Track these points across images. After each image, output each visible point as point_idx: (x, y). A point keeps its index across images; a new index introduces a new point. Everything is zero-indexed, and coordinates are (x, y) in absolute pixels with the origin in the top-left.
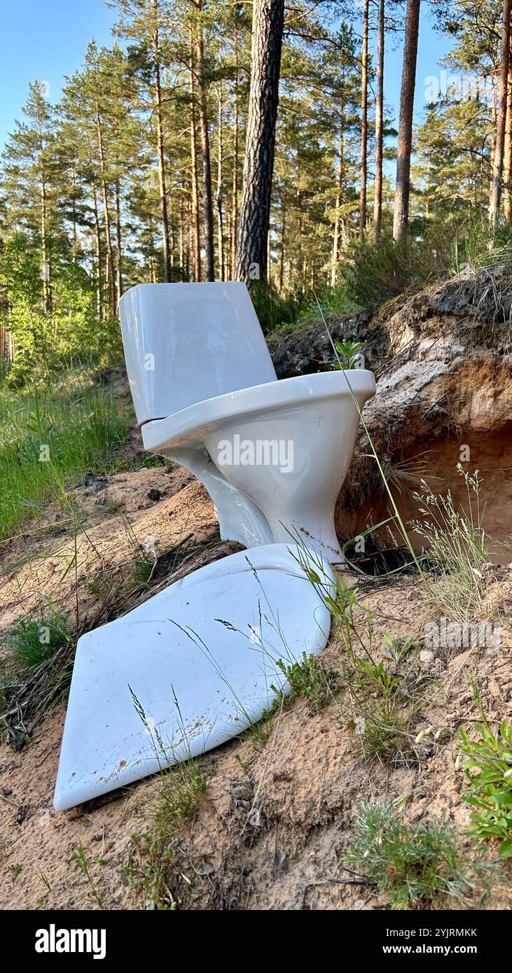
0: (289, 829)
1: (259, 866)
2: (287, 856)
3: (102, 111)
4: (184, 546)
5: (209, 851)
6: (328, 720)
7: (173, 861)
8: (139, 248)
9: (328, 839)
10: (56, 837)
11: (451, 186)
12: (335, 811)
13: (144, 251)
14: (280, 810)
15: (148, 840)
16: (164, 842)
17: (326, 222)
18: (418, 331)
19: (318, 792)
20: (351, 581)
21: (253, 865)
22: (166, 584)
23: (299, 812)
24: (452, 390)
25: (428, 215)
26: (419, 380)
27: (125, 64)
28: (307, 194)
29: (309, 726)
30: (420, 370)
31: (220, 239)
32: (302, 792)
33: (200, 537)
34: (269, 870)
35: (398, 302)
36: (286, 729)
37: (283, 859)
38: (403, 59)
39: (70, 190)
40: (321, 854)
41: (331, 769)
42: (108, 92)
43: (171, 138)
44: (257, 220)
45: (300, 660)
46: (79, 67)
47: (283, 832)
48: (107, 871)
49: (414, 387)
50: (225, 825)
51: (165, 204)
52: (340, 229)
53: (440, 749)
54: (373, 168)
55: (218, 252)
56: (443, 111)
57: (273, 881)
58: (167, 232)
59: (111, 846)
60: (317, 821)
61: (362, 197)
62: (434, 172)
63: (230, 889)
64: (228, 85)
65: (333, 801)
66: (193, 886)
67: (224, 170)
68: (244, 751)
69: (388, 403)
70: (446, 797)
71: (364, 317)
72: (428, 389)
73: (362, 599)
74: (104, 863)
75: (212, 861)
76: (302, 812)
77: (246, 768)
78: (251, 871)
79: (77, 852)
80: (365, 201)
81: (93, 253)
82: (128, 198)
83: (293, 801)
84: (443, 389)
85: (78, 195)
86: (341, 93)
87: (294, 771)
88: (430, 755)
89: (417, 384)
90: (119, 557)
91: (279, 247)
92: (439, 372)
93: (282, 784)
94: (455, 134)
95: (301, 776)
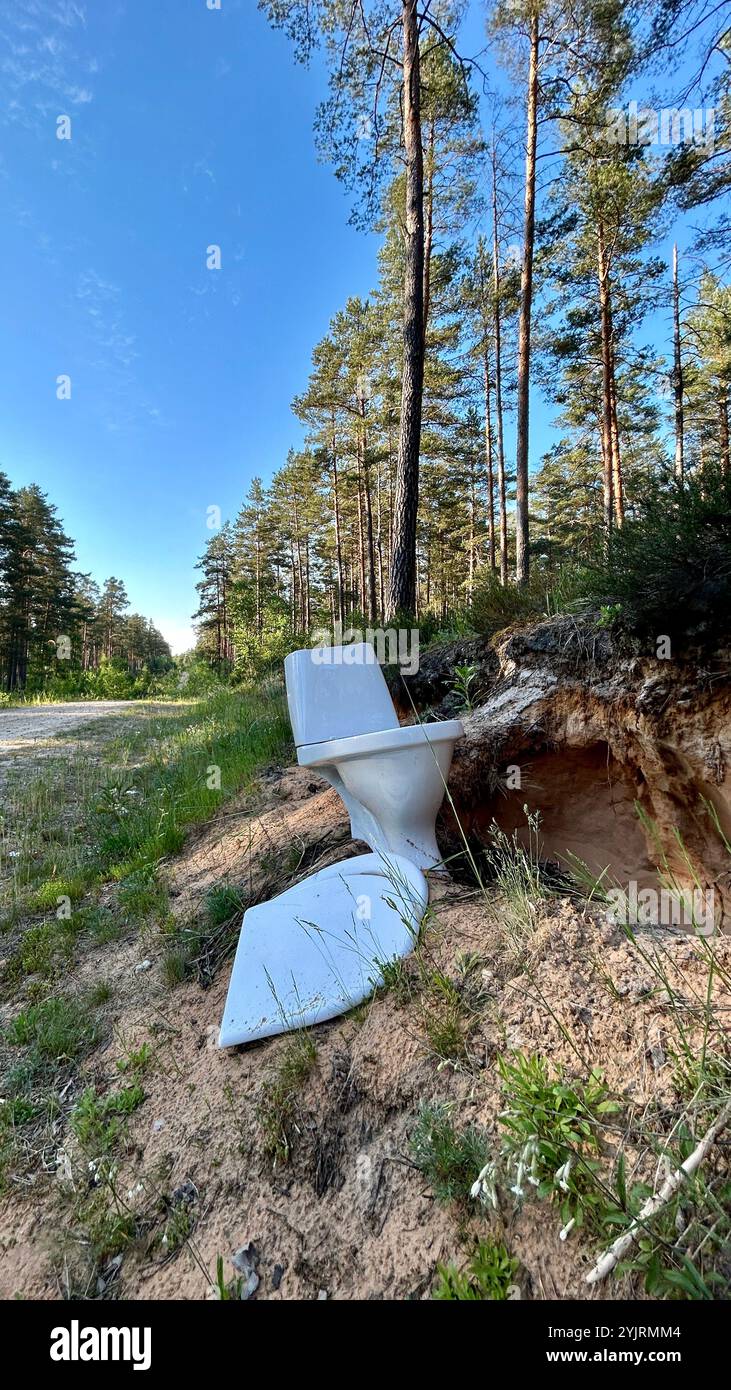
0: (373, 1105)
1: (350, 1131)
2: (371, 1128)
3: (296, 491)
4: (325, 840)
5: (315, 1110)
6: (407, 1017)
7: (289, 1111)
8: (323, 580)
9: (402, 1120)
10: (219, 1067)
11: (568, 514)
12: (408, 1098)
13: (325, 581)
14: (367, 1087)
15: (275, 1089)
16: (285, 1094)
17: (463, 550)
18: (518, 664)
19: (395, 1078)
20: (440, 892)
21: (346, 1128)
22: (307, 875)
23: (381, 1093)
24: (549, 713)
25: (550, 538)
26: (521, 703)
27: (313, 461)
28: (447, 531)
29: (394, 1017)
30: (521, 695)
31: (380, 568)
32: (384, 1076)
33: (337, 834)
34: (358, 1137)
35: (507, 633)
36: (378, 1016)
37: (367, 1129)
38: (517, 431)
39: (276, 544)
40: (396, 1133)
41: (407, 1060)
42: (301, 479)
43: (344, 503)
44: (404, 560)
45: (391, 960)
46: (282, 464)
47: (369, 1106)
48: (249, 1106)
49: (516, 709)
50: (327, 1090)
51: (339, 549)
52: (474, 554)
53: (491, 1064)
54: (498, 508)
55: (379, 579)
56: (557, 459)
57: (361, 1146)
58: (341, 567)
59: (252, 1085)
60: (394, 1104)
61: (490, 531)
62: (553, 505)
63: (327, 1145)
64: (384, 465)
65: (405, 1091)
66: (302, 1135)
67: (383, 520)
68: (347, 1028)
69: (494, 722)
70: (492, 1109)
71: (481, 643)
72: (527, 711)
73: (447, 911)
74: (247, 1098)
75: (316, 1118)
76: (383, 1092)
77: (348, 1042)
78: (344, 1134)
79: (230, 1083)
80: (493, 533)
81: (290, 585)
82: (313, 547)
83: (376, 1081)
84: (541, 712)
85: (281, 547)
86: (470, 457)
87: (379, 1055)
88: (483, 1066)
89: (519, 706)
90: (281, 843)
91: (425, 571)
92: (537, 698)
93: (370, 1066)
94: (569, 473)
95: (384, 1062)
